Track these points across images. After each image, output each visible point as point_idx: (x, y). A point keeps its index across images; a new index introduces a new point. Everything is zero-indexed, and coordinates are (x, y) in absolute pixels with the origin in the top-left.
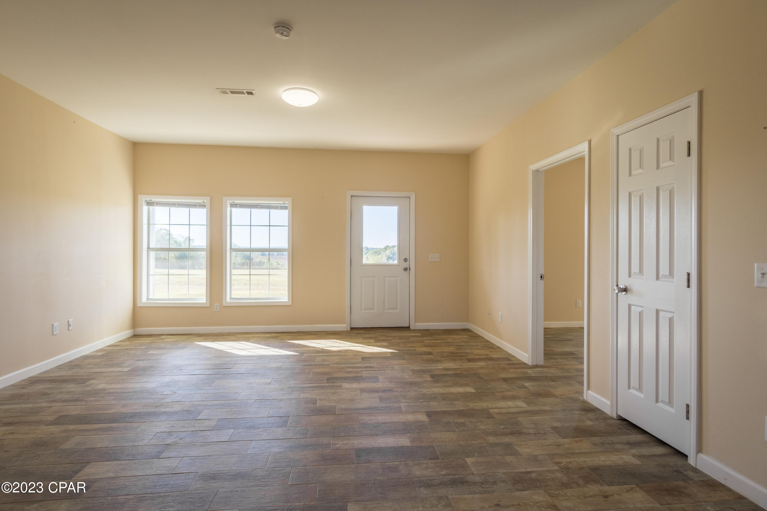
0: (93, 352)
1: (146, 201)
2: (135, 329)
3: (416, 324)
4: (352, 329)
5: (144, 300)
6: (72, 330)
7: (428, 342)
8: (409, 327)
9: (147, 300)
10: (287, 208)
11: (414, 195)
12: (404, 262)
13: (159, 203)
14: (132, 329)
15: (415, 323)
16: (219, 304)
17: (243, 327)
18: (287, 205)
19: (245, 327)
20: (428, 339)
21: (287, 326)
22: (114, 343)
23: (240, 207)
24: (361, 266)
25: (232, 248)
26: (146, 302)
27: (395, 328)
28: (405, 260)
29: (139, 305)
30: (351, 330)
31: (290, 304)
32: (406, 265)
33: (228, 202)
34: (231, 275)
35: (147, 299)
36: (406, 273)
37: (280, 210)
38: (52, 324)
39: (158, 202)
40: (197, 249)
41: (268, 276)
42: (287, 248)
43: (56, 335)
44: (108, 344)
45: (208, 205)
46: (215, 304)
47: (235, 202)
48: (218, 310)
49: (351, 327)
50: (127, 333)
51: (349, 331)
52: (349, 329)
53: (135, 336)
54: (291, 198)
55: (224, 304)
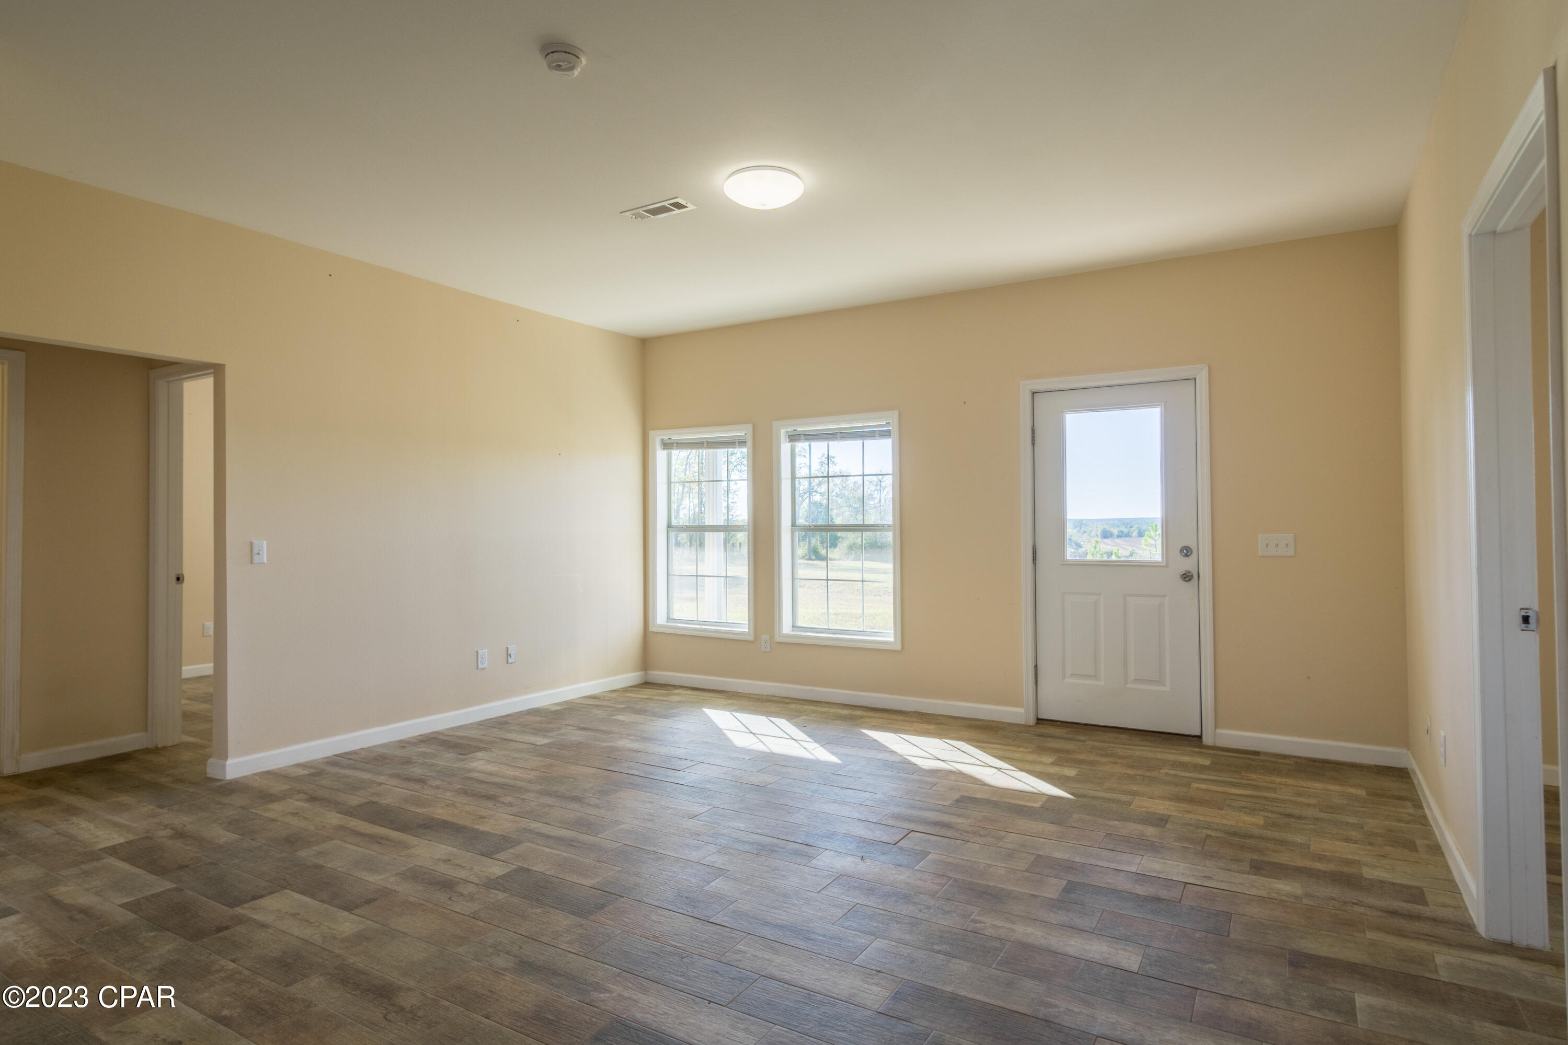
0: (555, 704)
1: (662, 440)
2: (648, 672)
3: (1219, 731)
4: (1040, 721)
5: (660, 618)
6: (514, 662)
7: (1203, 786)
8: (1200, 737)
9: (667, 622)
10: (890, 435)
11: (1205, 373)
12: (1183, 557)
13: (681, 443)
14: (642, 670)
15: (1216, 728)
16: (769, 636)
17: (811, 688)
18: (890, 428)
19: (815, 688)
20: (1210, 777)
21: (895, 697)
22: (600, 693)
23: (805, 439)
24: (1062, 565)
25: (797, 523)
26: (666, 624)
27: (1159, 734)
28: (1186, 552)
29: (652, 629)
30: (1037, 724)
31: (898, 647)
32: (1187, 564)
33: (783, 431)
34: (795, 579)
35: (668, 619)
36: (1189, 587)
37: (880, 440)
38: (476, 650)
39: (679, 442)
40: (738, 526)
41: (861, 583)
42: (892, 523)
43: (483, 669)
44: (584, 695)
45: (749, 442)
46: (762, 636)
47: (799, 429)
48: (768, 650)
49: (1039, 717)
50: (630, 678)
51: (1030, 726)
52: (1032, 721)
53: (647, 684)
54: (897, 412)
55: (778, 639)
